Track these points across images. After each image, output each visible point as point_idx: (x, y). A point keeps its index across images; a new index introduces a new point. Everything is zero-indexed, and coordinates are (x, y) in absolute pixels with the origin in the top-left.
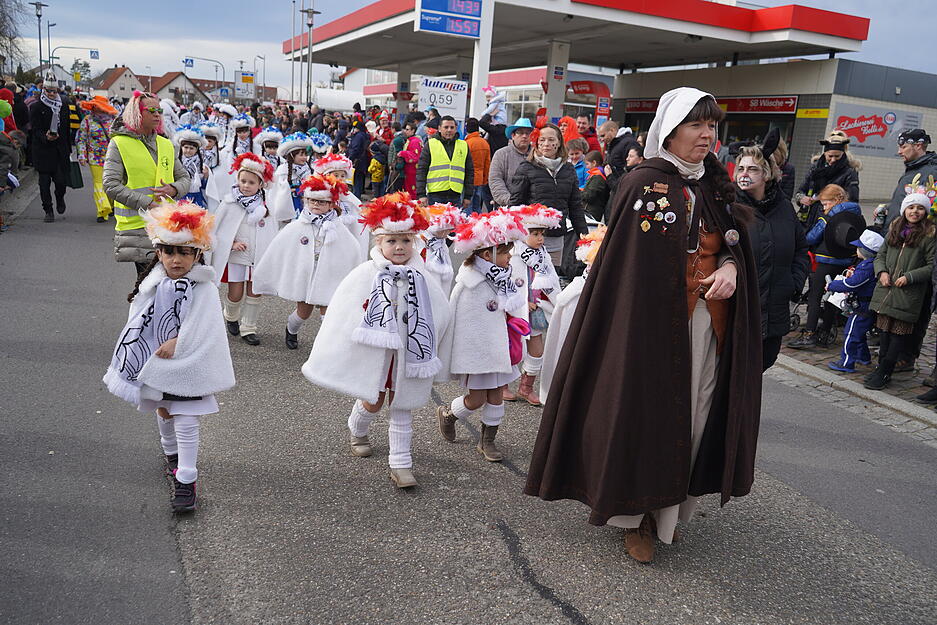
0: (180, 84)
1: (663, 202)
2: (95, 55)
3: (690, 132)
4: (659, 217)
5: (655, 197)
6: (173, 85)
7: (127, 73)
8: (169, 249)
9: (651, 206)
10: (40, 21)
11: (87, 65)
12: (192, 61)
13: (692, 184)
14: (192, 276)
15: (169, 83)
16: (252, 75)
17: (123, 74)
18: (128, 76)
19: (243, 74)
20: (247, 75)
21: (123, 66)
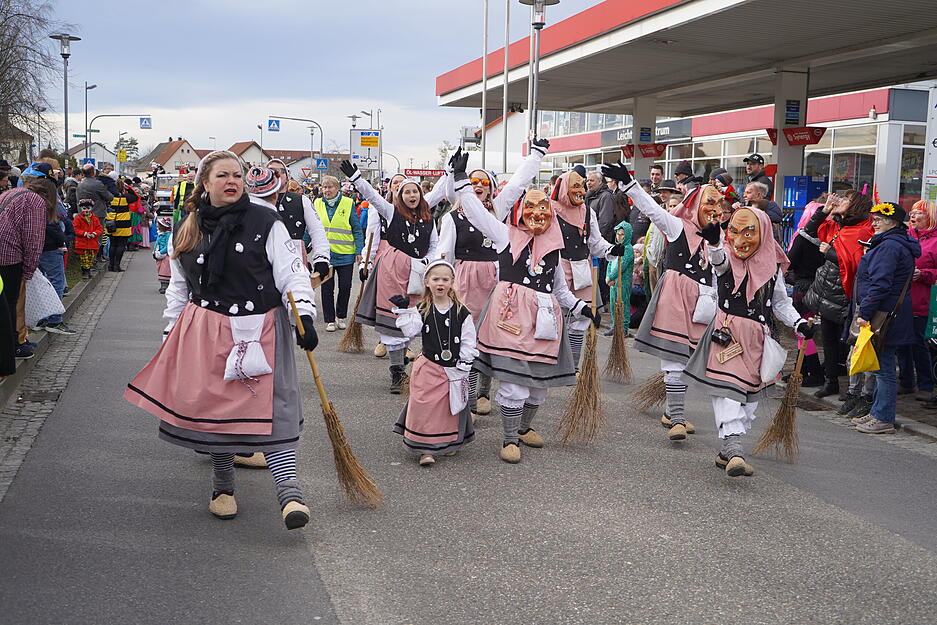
0: (254, 158)
2: (146, 123)
7: (185, 147)
10: (66, 64)
11: (134, 142)
12: (277, 122)
16: (377, 134)
17: (180, 151)
18: (185, 151)
19: (362, 134)
20: (369, 134)
21: (180, 139)
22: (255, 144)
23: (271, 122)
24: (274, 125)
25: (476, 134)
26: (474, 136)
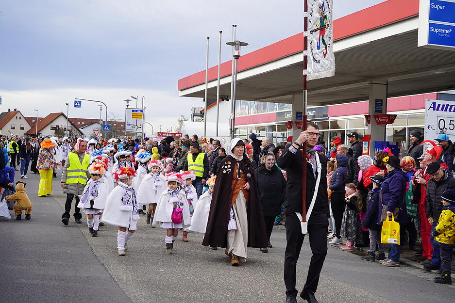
0: (62, 123)
1: (229, 166)
3: (237, 149)
4: (228, 170)
5: (227, 165)
6: (54, 124)
7: (18, 115)
8: (94, 175)
9: (226, 167)
12: (80, 102)
13: (239, 162)
14: (99, 180)
15: (51, 122)
16: (142, 111)
17: (15, 117)
18: (18, 118)
19: (133, 111)
20: (137, 111)
21: (15, 110)
22: (62, 114)
23: (76, 102)
24: (78, 104)
25: (201, 112)
26: (200, 113)
